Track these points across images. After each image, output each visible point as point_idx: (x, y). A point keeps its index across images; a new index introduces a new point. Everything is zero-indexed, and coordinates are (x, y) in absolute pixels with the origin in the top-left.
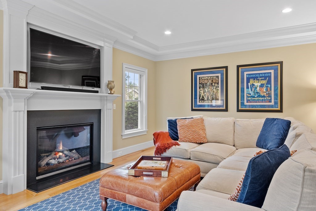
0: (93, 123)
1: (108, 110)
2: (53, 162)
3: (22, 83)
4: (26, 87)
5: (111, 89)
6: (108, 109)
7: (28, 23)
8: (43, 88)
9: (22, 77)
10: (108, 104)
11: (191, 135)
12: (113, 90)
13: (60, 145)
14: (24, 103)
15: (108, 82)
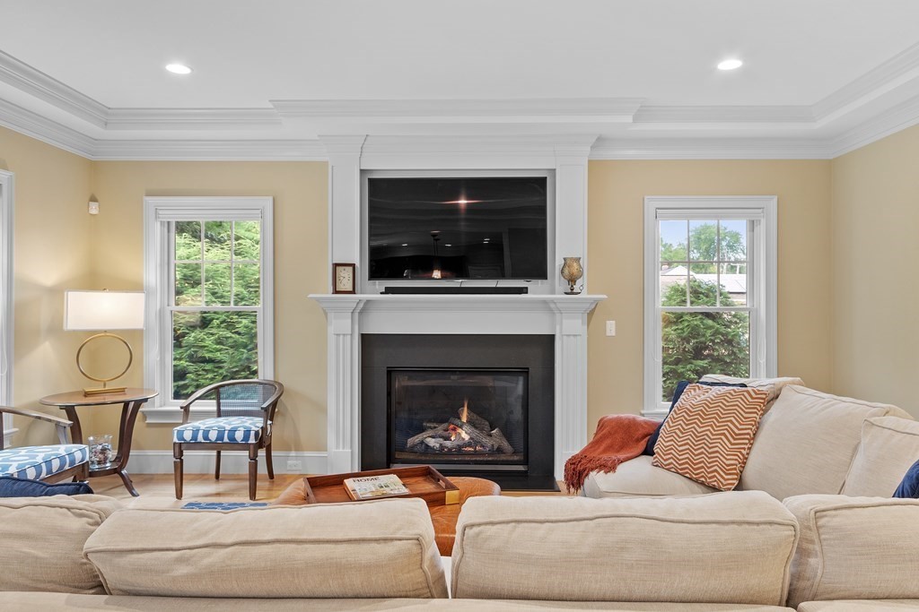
0: (528, 368)
1: (565, 337)
2: (432, 442)
3: (346, 284)
4: (353, 292)
5: (572, 280)
6: (568, 335)
7: (362, 172)
8: (388, 291)
9: (345, 275)
10: (564, 321)
11: (687, 447)
12: (579, 282)
13: (463, 410)
14: (350, 321)
15: (563, 262)
